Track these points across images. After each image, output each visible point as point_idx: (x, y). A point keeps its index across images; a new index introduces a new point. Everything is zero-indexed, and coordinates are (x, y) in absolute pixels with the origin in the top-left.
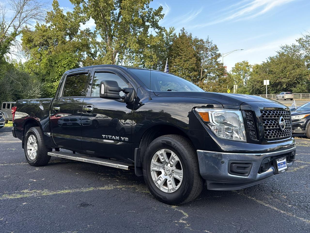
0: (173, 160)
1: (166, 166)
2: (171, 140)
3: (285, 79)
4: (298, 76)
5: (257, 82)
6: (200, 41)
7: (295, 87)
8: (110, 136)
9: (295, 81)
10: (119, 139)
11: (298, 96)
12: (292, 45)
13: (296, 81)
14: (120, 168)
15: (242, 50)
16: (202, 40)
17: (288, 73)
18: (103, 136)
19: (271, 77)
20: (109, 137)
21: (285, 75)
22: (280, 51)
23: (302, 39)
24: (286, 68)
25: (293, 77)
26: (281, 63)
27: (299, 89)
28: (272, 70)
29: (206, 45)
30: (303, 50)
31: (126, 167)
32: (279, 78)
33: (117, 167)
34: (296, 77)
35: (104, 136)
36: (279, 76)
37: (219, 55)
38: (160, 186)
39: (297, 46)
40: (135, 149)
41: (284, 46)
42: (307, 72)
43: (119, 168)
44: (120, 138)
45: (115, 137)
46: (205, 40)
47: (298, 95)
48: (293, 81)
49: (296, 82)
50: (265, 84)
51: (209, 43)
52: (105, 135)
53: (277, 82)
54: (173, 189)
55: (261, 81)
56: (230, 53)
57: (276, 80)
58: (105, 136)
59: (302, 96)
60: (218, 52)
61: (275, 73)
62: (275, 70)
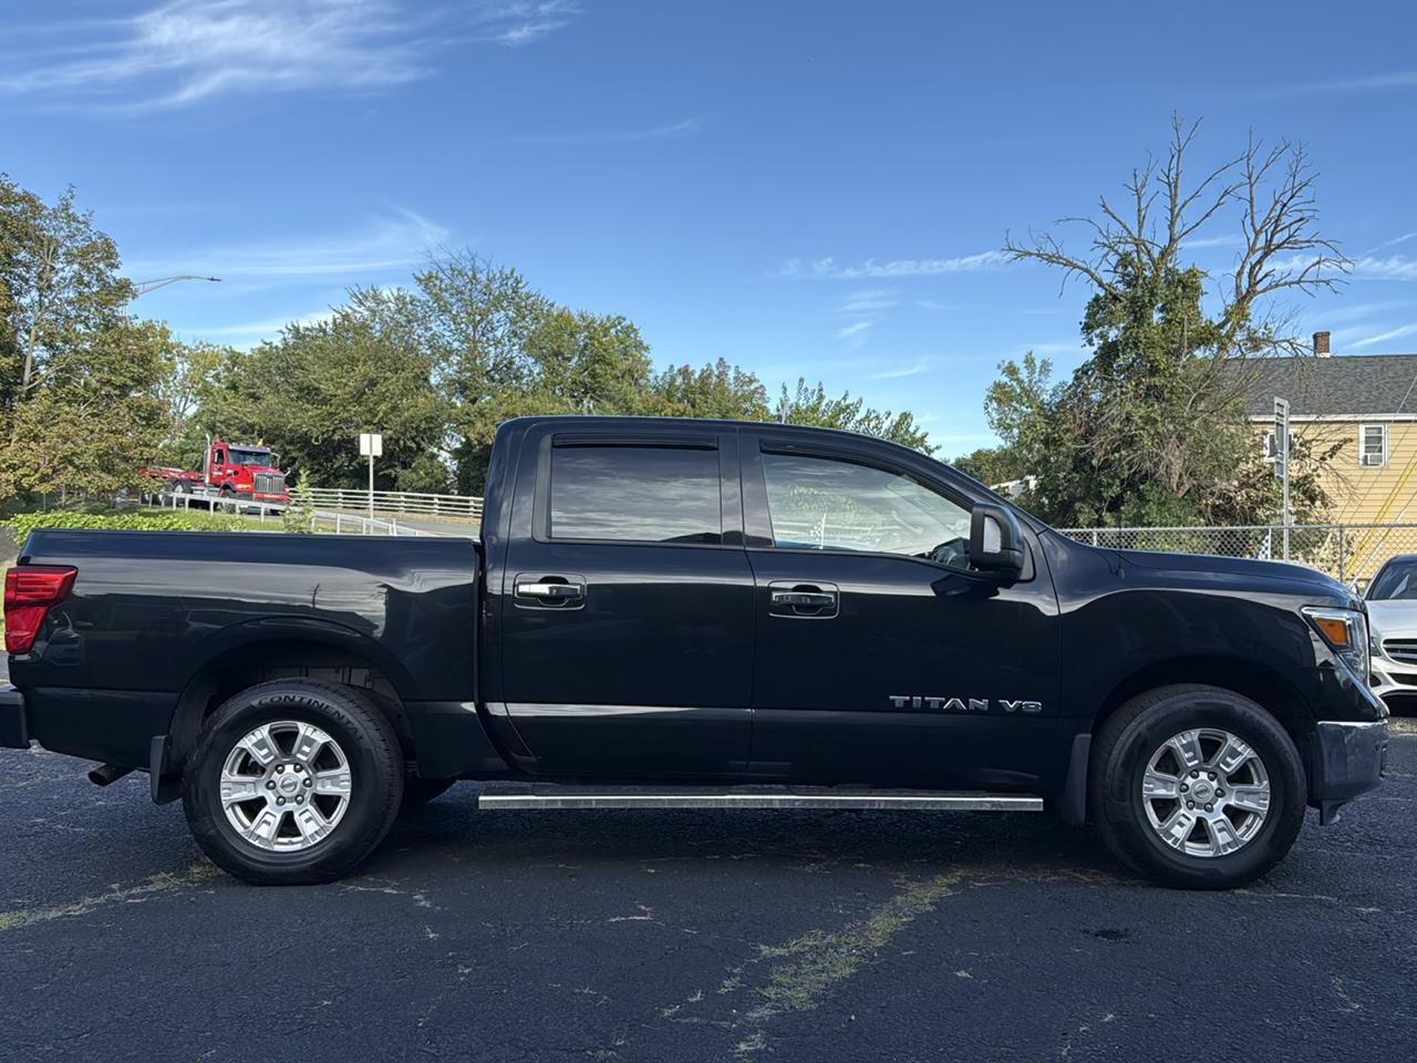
0: (1228, 759)
1: (1190, 781)
2: (1228, 699)
3: (370, 428)
4: (421, 421)
5: (239, 429)
6: (22, 199)
7: (405, 466)
8: (934, 700)
9: (409, 443)
10: (986, 708)
11: (418, 503)
12: (396, 294)
13: (414, 445)
14: (1000, 809)
15: (213, 280)
16: (28, 199)
17: (383, 407)
18: (894, 701)
19: (310, 413)
20: (929, 702)
21: (370, 411)
22: (351, 308)
23: (437, 278)
24: (373, 383)
25: (403, 424)
26: (353, 360)
27: (427, 474)
28: (317, 385)
29: (52, 229)
30: (439, 322)
31: (1034, 802)
32: (347, 421)
33: (987, 808)
34: (414, 426)
35: (899, 700)
36: (346, 415)
37: (124, 289)
38: (1182, 845)
39: (419, 301)
40: (1073, 739)
41: (368, 292)
42: (468, 414)
43: (994, 809)
44: (994, 705)
45: (966, 704)
46: (49, 202)
47: (420, 498)
48: (402, 442)
49: (410, 448)
50: (364, 450)
51: (72, 218)
52: (908, 698)
53: (336, 437)
54: (1235, 841)
55: (261, 428)
56: (156, 284)
57: (334, 431)
58: (905, 702)
59: (440, 505)
60: (118, 274)
61: (325, 401)
62: (327, 388)
